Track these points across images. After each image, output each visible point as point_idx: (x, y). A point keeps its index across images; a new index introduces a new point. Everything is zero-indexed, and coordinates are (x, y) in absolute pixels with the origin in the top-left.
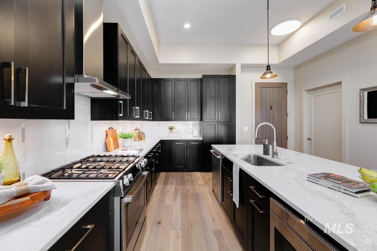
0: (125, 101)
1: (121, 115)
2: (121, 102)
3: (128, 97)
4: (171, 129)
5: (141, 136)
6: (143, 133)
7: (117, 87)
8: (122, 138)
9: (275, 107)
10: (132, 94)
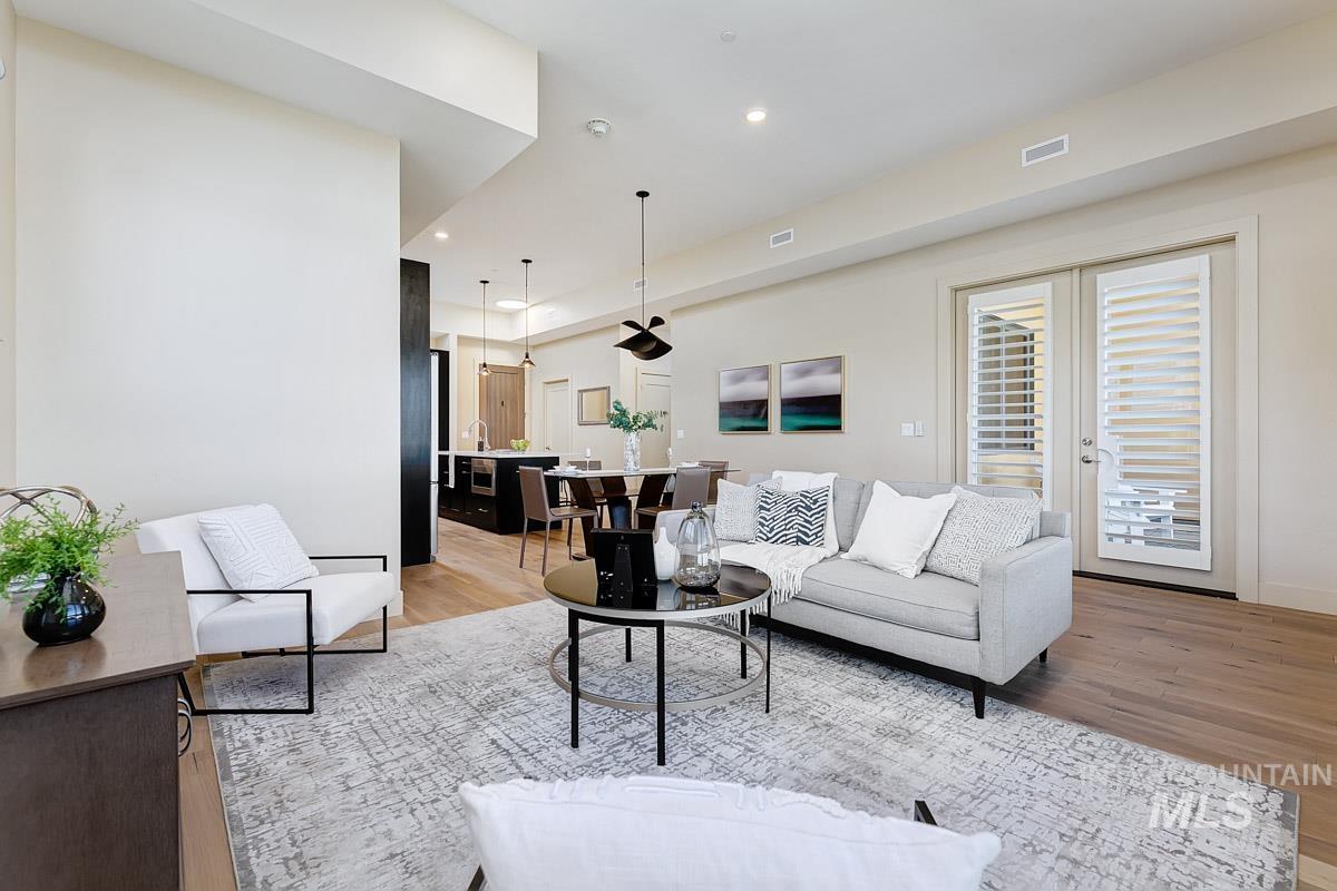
9: (508, 403)
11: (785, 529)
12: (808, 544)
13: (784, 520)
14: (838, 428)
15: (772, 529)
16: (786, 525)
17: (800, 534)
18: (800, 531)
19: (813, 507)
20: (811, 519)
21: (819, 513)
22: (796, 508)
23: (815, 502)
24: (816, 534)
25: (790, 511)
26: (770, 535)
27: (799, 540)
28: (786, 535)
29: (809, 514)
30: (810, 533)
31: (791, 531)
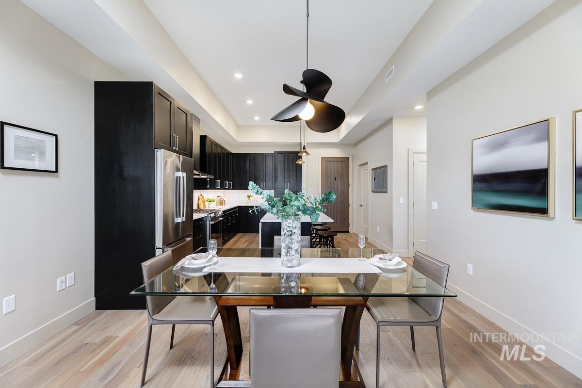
0: (210, 179)
1: (208, 187)
2: (208, 179)
3: (213, 177)
4: (249, 197)
5: (222, 203)
6: (223, 200)
7: (206, 173)
8: (208, 202)
9: (338, 178)
10: (215, 175)
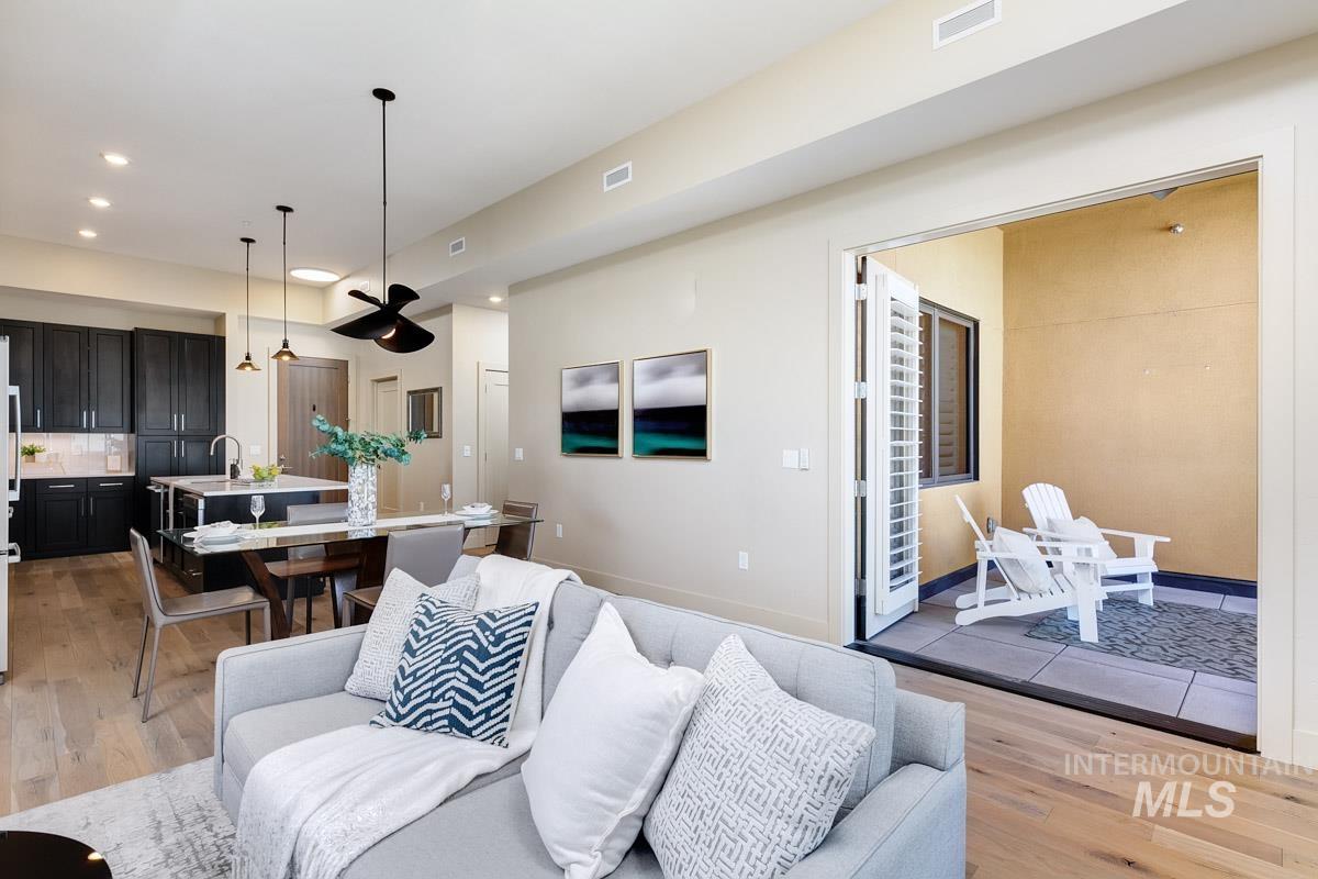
4: (31, 453)
9: (322, 407)
11: (430, 700)
12: (468, 732)
13: (432, 679)
14: (701, 453)
15: (407, 699)
16: (433, 690)
17: (455, 712)
18: (456, 705)
19: (493, 650)
20: (482, 679)
21: (502, 663)
22: (459, 653)
23: (500, 638)
24: (487, 710)
25: (446, 661)
26: (403, 711)
27: (454, 723)
28: (430, 712)
29: (481, 667)
30: (476, 710)
31: (441, 704)
